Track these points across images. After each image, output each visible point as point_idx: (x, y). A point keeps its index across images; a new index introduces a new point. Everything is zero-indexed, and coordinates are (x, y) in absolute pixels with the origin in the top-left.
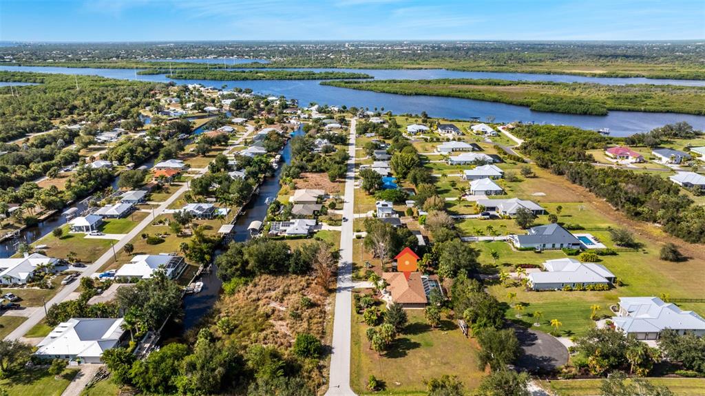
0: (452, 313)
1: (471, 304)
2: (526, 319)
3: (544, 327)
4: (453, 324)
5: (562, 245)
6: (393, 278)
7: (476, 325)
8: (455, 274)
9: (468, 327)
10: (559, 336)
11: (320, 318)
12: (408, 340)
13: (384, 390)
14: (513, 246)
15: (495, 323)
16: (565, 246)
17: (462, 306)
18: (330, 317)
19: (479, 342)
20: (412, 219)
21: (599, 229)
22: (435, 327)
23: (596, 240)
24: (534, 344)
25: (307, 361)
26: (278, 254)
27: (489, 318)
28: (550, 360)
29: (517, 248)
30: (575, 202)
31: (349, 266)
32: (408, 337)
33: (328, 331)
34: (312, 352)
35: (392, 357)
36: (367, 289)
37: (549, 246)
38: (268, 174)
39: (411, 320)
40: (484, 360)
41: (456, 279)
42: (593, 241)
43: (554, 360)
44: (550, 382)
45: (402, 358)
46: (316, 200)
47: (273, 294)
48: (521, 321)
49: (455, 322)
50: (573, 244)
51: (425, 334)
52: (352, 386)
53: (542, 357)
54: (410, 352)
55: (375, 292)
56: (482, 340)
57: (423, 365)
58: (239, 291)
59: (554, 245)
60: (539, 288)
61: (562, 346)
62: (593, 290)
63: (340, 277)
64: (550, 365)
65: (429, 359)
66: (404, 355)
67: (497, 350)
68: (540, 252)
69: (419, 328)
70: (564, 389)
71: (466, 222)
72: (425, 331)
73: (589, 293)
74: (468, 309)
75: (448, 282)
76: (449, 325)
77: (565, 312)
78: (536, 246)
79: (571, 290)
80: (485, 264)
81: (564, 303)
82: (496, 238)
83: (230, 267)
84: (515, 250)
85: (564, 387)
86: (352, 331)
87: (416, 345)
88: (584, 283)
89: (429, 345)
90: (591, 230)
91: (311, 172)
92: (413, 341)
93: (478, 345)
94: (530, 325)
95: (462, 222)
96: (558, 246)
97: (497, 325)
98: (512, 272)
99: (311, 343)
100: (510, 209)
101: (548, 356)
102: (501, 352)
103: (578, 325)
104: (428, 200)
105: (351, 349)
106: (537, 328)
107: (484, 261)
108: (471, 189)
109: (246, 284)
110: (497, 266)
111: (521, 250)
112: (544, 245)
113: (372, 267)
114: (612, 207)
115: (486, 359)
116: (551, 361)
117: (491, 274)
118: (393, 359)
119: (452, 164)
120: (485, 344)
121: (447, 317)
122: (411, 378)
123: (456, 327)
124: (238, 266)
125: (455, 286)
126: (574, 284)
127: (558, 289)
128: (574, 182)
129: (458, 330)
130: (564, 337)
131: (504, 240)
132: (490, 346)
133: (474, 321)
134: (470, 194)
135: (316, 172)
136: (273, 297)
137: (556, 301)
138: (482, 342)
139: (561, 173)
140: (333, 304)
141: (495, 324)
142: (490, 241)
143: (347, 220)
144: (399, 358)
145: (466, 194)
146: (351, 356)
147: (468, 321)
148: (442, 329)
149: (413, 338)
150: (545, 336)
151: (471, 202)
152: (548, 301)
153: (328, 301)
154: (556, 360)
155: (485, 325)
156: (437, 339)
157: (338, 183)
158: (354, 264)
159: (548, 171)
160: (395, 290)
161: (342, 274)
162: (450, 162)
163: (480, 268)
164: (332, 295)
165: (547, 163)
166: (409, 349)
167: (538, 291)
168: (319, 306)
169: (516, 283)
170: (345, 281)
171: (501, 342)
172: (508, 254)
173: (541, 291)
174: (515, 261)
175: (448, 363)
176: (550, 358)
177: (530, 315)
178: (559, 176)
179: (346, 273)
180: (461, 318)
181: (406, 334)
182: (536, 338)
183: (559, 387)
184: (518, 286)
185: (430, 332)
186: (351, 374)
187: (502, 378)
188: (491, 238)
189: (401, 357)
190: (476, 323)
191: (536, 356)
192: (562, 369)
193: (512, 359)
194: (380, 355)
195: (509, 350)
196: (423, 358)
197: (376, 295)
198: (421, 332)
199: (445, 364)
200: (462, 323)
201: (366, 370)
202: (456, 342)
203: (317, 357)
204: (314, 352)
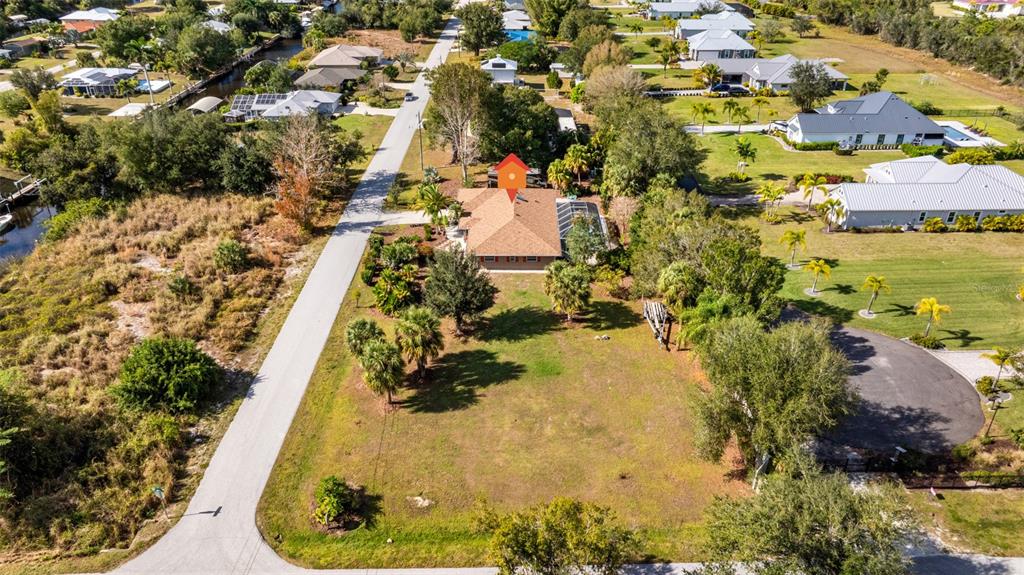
0: (628, 282)
1: (683, 251)
2: (834, 299)
3: (890, 320)
4: (627, 312)
5: (901, 137)
6: (480, 200)
7: (697, 311)
8: (640, 183)
9: (670, 320)
10: (937, 346)
11: (257, 296)
12: (491, 356)
13: (370, 524)
14: (786, 140)
15: (756, 303)
16: (908, 139)
17: (654, 260)
18: (289, 293)
19: (705, 366)
20: (557, 96)
21: (976, 114)
22: (575, 320)
23: (975, 131)
24: (867, 368)
25: (149, 420)
26: (191, 142)
27: (738, 288)
28: (923, 418)
29: (795, 145)
30: (908, 72)
31: (388, 179)
32: (492, 346)
33: (265, 331)
34: (171, 393)
35: (427, 409)
36: (414, 226)
37: (870, 139)
38: (285, 33)
39: (506, 301)
40: (719, 428)
41: (642, 197)
42: (968, 133)
43: (937, 418)
44: (940, 497)
45: (458, 413)
46: (357, 63)
47: (155, 237)
48: (820, 304)
49: (634, 306)
50: (928, 136)
51: (544, 338)
52: (261, 510)
53: (898, 410)
54: (489, 394)
55: (431, 233)
56: (716, 359)
57: (519, 435)
58: (77, 231)
59: (881, 138)
60: (860, 225)
61: (952, 375)
62: (1002, 229)
63: (358, 201)
64: (925, 435)
65: (541, 417)
66: (470, 399)
67: (770, 395)
68: (848, 153)
69: (527, 323)
70: (997, 525)
71: (676, 101)
72: (544, 331)
73: (990, 237)
74: (675, 265)
75: (623, 207)
76: (617, 316)
77: (943, 283)
78: (839, 138)
79: (944, 230)
80: (718, 175)
81: (932, 261)
82: (745, 128)
83: (65, 172)
84: (790, 149)
85: (994, 518)
86: (333, 330)
87: (511, 372)
88: (977, 214)
89: (549, 371)
90: (958, 115)
91: (372, 27)
92: (502, 359)
93: (701, 376)
94: (848, 315)
95: (668, 101)
96: (890, 139)
97: (762, 311)
98: (787, 191)
99: (168, 366)
100: (776, 75)
101: (916, 406)
102: (784, 400)
103: (987, 316)
104: (595, 49)
105: (312, 384)
106: (868, 324)
107: (716, 170)
108: (691, 48)
109: (100, 213)
110: (748, 179)
111: (805, 148)
112: (859, 137)
113: (442, 180)
114: (991, 79)
115: (729, 422)
116: (929, 420)
117: (734, 196)
118: (430, 415)
119: (653, 19)
120: (724, 370)
121: (614, 295)
122: (471, 482)
123: (636, 320)
124: (87, 171)
125: (640, 214)
126: (952, 214)
127: (911, 228)
128: (899, 43)
129: (640, 327)
130: (952, 348)
131: (764, 132)
132: (746, 381)
133: (690, 301)
134: (689, 59)
135: (381, 27)
136: (153, 245)
137: (907, 255)
138: (719, 366)
139: (869, 30)
140: (309, 264)
141: (757, 308)
142: (731, 133)
143: (415, 99)
144: (449, 413)
145: (679, 60)
146: (304, 403)
147: (673, 301)
148: (595, 324)
149: (505, 351)
150: (897, 347)
151: (690, 71)
152: (888, 256)
153: (300, 255)
154: (946, 421)
155: (726, 311)
156: (579, 352)
157: (419, 44)
158: (400, 176)
159: (844, 28)
160: (478, 225)
161: (363, 195)
162: (650, 15)
163: (707, 183)
164: (321, 240)
165: (841, 14)
166: (484, 383)
167: (858, 231)
168: (270, 265)
169: (797, 215)
170: (365, 211)
171: (785, 365)
172: (773, 156)
173: (867, 232)
174: (790, 170)
175: (599, 429)
176: (923, 411)
177: (845, 290)
178: (868, 37)
179: (373, 193)
180: (651, 295)
181: (486, 338)
182: (870, 352)
183: (974, 518)
184: (803, 219)
185: (558, 335)
186: (279, 464)
187: (799, 507)
188: (735, 128)
189: (455, 407)
190: (694, 304)
191: (878, 406)
192: (974, 454)
193: (822, 426)
194: (391, 403)
195: (815, 393)
196: (523, 413)
197: (430, 240)
198: (531, 333)
199: (590, 432)
200: (653, 308)
201: (331, 451)
202: (633, 363)
203: (188, 410)
204: (179, 393)
